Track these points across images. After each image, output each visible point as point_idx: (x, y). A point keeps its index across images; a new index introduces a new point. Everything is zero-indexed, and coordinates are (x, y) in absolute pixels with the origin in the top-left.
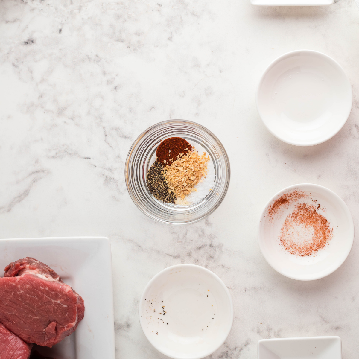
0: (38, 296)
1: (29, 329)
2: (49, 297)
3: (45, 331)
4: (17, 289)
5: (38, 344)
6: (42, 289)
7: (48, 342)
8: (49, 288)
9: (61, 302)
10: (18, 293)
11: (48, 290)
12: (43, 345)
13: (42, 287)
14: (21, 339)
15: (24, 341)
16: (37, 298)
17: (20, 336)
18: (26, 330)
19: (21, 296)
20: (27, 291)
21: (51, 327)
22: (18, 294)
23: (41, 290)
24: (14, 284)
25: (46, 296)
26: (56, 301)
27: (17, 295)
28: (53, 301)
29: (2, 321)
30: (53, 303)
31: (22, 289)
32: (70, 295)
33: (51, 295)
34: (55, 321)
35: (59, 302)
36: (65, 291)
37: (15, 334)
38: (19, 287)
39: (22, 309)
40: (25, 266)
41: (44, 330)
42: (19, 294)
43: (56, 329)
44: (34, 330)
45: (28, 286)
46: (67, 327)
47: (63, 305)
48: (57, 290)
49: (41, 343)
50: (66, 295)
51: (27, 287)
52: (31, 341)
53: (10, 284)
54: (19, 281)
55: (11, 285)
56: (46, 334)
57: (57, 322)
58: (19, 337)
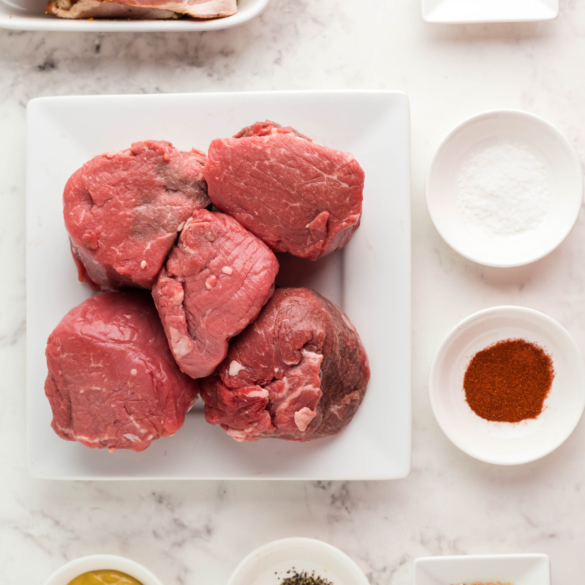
0: (300, 167)
1: (281, 226)
2: (319, 169)
3: (308, 229)
4: (266, 155)
5: (293, 254)
6: (308, 156)
7: (312, 248)
8: (320, 155)
9: (339, 178)
10: (267, 162)
11: (318, 157)
12: (302, 255)
13: (308, 153)
14: (266, 243)
15: (271, 247)
16: (298, 171)
17: (263, 238)
18: (276, 226)
19: (271, 167)
20: (283, 160)
21: (319, 220)
22: (266, 164)
23: (305, 159)
24: (260, 147)
25: (314, 167)
26: (330, 176)
27: (265, 166)
28: (326, 176)
29: (234, 213)
30: (325, 179)
31: (273, 155)
32: (354, 166)
33: (322, 166)
34: (327, 210)
35: (335, 177)
36: (346, 159)
37: (255, 235)
38: (269, 151)
39: (271, 189)
40: (271, 128)
41: (307, 226)
42: (268, 164)
43: (328, 224)
44: (291, 226)
45: (283, 150)
46: (346, 222)
47: (342, 183)
48: (333, 158)
49: (299, 251)
50: (348, 165)
51: (282, 153)
52: (281, 248)
53: (253, 147)
54: (268, 142)
55: (255, 149)
56: (309, 233)
57: (330, 212)
58: (261, 239)
